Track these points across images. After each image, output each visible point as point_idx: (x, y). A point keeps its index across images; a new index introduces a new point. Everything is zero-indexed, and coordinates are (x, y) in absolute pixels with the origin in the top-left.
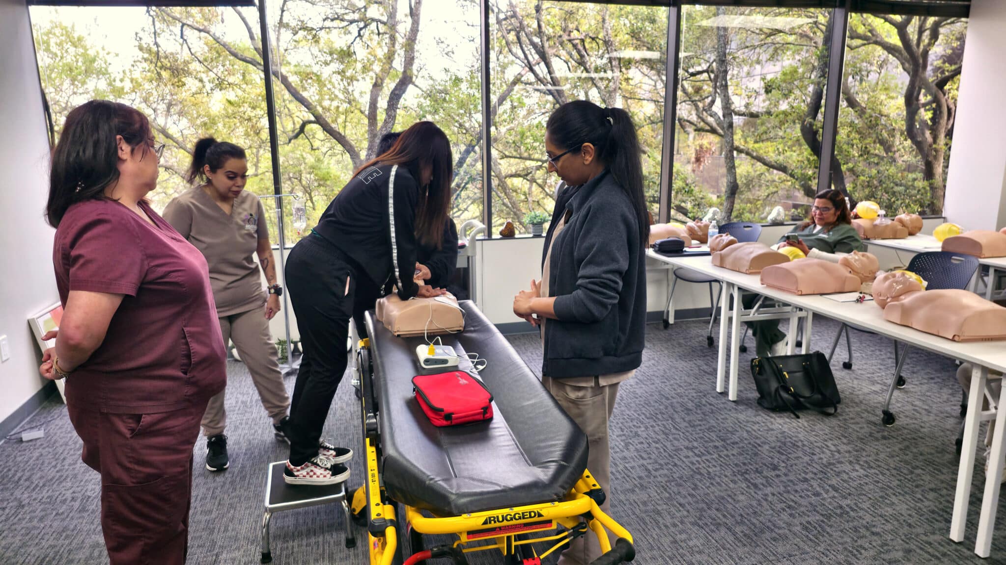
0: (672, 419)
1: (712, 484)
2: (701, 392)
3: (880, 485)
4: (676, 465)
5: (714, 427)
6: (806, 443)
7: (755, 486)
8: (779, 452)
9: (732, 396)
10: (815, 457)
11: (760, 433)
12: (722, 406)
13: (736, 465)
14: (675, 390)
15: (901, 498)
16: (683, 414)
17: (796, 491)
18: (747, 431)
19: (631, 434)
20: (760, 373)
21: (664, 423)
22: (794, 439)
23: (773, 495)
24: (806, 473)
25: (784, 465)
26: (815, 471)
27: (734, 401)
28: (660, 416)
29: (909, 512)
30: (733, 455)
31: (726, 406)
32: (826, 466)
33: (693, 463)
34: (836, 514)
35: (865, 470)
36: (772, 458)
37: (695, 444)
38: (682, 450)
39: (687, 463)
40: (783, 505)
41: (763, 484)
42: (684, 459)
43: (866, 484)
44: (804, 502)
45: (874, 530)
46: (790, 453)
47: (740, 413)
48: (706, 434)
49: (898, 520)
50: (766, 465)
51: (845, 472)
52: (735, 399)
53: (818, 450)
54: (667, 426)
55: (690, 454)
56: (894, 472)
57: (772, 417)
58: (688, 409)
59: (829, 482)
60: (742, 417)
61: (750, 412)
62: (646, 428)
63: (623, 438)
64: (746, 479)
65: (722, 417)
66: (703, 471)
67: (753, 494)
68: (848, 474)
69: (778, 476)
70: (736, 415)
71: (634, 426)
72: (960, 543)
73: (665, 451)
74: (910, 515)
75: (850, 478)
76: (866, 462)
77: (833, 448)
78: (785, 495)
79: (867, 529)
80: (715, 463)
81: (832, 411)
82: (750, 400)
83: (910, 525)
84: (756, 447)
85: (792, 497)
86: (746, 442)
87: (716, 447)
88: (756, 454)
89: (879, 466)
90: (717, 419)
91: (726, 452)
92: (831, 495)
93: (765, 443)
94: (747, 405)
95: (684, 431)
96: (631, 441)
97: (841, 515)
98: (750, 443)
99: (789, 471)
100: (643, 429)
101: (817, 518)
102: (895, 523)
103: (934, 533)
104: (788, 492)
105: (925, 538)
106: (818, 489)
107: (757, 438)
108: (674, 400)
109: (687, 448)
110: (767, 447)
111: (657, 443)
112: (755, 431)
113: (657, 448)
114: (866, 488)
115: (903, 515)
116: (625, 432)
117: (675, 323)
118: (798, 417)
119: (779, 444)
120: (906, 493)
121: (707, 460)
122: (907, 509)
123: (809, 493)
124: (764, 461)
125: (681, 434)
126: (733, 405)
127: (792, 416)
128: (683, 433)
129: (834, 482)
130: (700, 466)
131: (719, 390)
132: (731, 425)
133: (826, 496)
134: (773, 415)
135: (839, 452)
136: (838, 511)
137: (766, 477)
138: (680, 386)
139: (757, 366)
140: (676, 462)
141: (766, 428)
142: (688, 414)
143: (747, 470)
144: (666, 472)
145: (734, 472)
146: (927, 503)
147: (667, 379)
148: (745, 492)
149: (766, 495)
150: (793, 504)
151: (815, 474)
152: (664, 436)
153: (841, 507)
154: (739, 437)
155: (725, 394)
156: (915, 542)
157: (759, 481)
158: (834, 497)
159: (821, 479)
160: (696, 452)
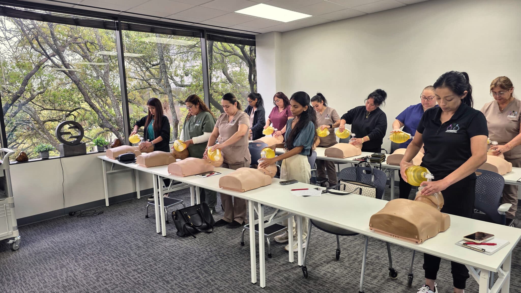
0: (129, 255)
1: (144, 288)
2: (148, 235)
3: (227, 264)
4: (126, 282)
5: (152, 254)
6: (197, 251)
7: (168, 282)
8: (183, 259)
9: (164, 234)
10: (200, 257)
11: (175, 251)
13: (160, 273)
14: (134, 237)
15: (235, 268)
16: (136, 251)
17: (188, 279)
18: (169, 252)
19: (102, 271)
20: (176, 219)
21: (124, 258)
22: (192, 250)
23: (176, 284)
24: (194, 267)
25: (184, 266)
26: (199, 265)
27: (165, 236)
28: (122, 256)
29: (237, 274)
30: (159, 267)
31: (160, 240)
32: (204, 261)
33: (135, 279)
34: (205, 286)
35: (221, 258)
36: (179, 264)
37: (139, 267)
38: (131, 272)
39: (133, 279)
40: (179, 289)
41: (172, 280)
42: (131, 278)
43: (221, 265)
44: (190, 284)
45: (221, 289)
46: (188, 259)
48: (146, 259)
49: (232, 280)
50: (175, 269)
51: (212, 261)
52: (165, 235)
53: (202, 253)
54: (125, 260)
55: (136, 273)
56: (234, 255)
57: (182, 241)
58: (139, 247)
59: (204, 269)
60: (167, 244)
61: (172, 240)
62: (112, 264)
63: (97, 274)
64: (164, 280)
65: (157, 247)
66: (141, 282)
67: (165, 287)
68: (213, 262)
69: (180, 273)
70: (165, 244)
71: (105, 265)
72: (255, 283)
73: (121, 275)
74: (237, 276)
75: (214, 264)
76: (223, 253)
77: (209, 250)
78: (182, 283)
79: (217, 289)
80: (148, 275)
81: (211, 230)
82: (173, 233)
83: (236, 281)
84: (172, 260)
85: (185, 283)
86: (167, 258)
87: (151, 265)
88: (171, 264)
89: (228, 254)
90: (154, 249)
91: (155, 267)
92: (204, 276)
93: (176, 256)
94: (171, 237)
95: (134, 260)
96: (101, 275)
97: (207, 286)
98: (169, 258)
99: (186, 268)
100: (110, 265)
101: (195, 291)
102: (231, 282)
103: (245, 282)
104: (184, 281)
105: (242, 286)
106: (198, 275)
107: (173, 254)
108: (132, 243)
109: (134, 270)
110: (177, 258)
111: (117, 272)
112: (172, 250)
113: (116, 275)
114: (220, 267)
115: (234, 277)
116: (99, 271)
118: (195, 238)
119: (184, 255)
120: (237, 264)
121: (144, 275)
122: (237, 273)
123: (194, 278)
124: (174, 267)
125: (132, 262)
126: (164, 238)
127: (193, 237)
128: (134, 262)
129: (206, 269)
130: (140, 279)
132: (161, 250)
133: (201, 277)
134: (184, 239)
135: (211, 251)
136: (206, 284)
137: (174, 276)
138: (138, 234)
139: (175, 215)
140: (127, 280)
141: (179, 247)
142: (138, 250)
143: (165, 274)
144: (119, 288)
145: (158, 277)
146: (245, 267)
147: (130, 232)
148: (161, 288)
149: (172, 286)
150: (185, 287)
151: (199, 266)
152: (122, 267)
153: (208, 281)
154: (164, 257)
156: (238, 290)
157: (170, 278)
158: (206, 277)
159: (201, 269)
160: (139, 271)
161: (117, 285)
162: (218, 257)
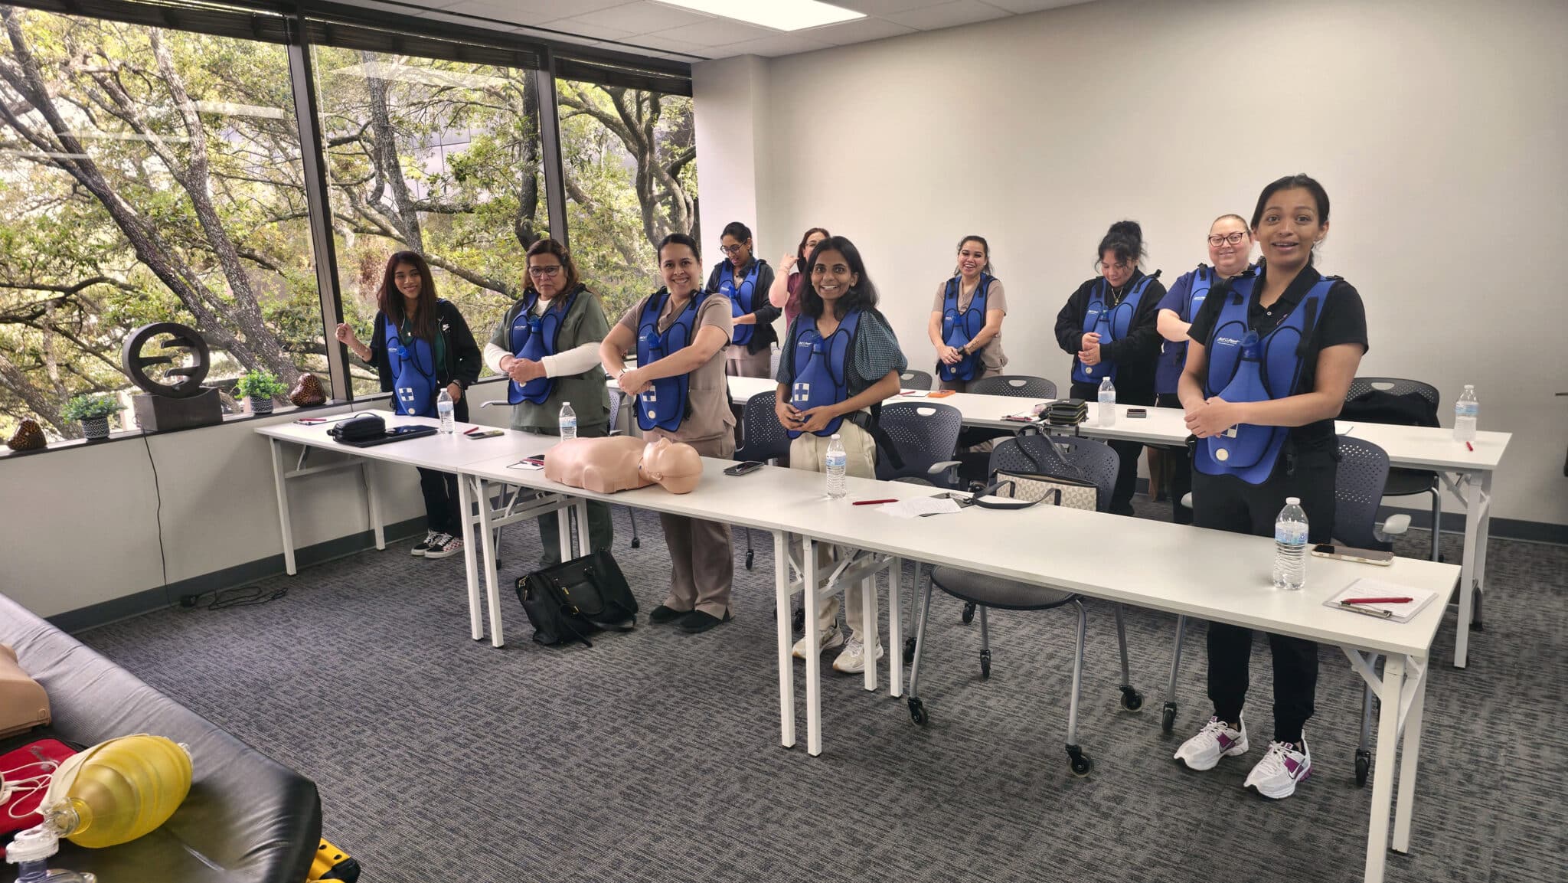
0: (414, 702)
1: (493, 781)
2: (450, 647)
3: (700, 706)
4: (433, 772)
5: (479, 694)
6: (607, 678)
7: (553, 762)
8: (575, 702)
9: (496, 640)
10: (621, 695)
11: (545, 683)
12: (485, 659)
13: (522, 741)
14: (408, 654)
15: (726, 714)
16: (429, 690)
17: (607, 750)
18: (526, 686)
19: (350, 748)
20: (530, 598)
21: (402, 711)
22: (591, 677)
23: (579, 766)
24: (614, 720)
25: (585, 718)
26: (624, 713)
27: (500, 648)
28: (393, 704)
29: (737, 729)
30: (515, 727)
31: (490, 657)
32: (636, 702)
33: (459, 761)
34: (658, 762)
35: (680, 692)
36: (568, 714)
37: (457, 730)
38: (438, 745)
39: (450, 763)
40: (593, 776)
41: (562, 756)
42: (445, 759)
43: (686, 709)
44: (618, 761)
45: (704, 766)
46: (589, 700)
47: (513, 661)
48: (469, 709)
49: (728, 744)
50: (561, 727)
51: (659, 702)
52: (502, 644)
53: (622, 684)
54: (408, 716)
55: (453, 746)
56: (712, 683)
57: (555, 656)
58: (435, 680)
59: (645, 723)
60: (516, 667)
61: (526, 657)
62: (375, 729)
63: (339, 757)
64: (540, 757)
65: (488, 675)
66: (477, 767)
67: (552, 774)
68: (663, 704)
69: (580, 737)
70: (508, 667)
71: (353, 732)
72: (793, 747)
73: (412, 755)
74: (738, 733)
75: (666, 709)
76: (681, 681)
77: (640, 675)
78: (594, 760)
79: (697, 768)
80: (491, 749)
81: (630, 624)
82: (522, 639)
83: (741, 746)
84: (544, 706)
85: (602, 760)
86: (529, 702)
87: (488, 724)
88: (546, 716)
89: (696, 681)
90: (482, 681)
91: (503, 727)
92: (649, 739)
93: (554, 696)
94: (519, 647)
95: (435, 715)
96: (352, 759)
97: (665, 764)
98: (534, 703)
99: (593, 724)
100: (370, 732)
101: (639, 777)
102: (726, 748)
103: (766, 746)
104: (598, 755)
105: (759, 756)
106: (633, 737)
107: (542, 692)
108: (411, 672)
109: (446, 740)
110: (558, 700)
111: (396, 747)
112: (538, 683)
113: (398, 756)
114: (687, 716)
115: (731, 735)
116: (340, 748)
117: (387, 548)
118: (590, 645)
119: (573, 691)
120: (729, 705)
121: (479, 748)
122: (735, 726)
123: (623, 747)
124: (557, 723)
125: (433, 721)
126: (500, 653)
127: (585, 646)
128: (435, 719)
129: (649, 721)
130: (471, 761)
131: (475, 636)
132: (504, 684)
133: (643, 743)
134: (559, 652)
135: (648, 678)
136: (661, 758)
137: (565, 745)
138: (417, 646)
139: (525, 588)
140: (433, 766)
141: (552, 674)
142: (436, 687)
143: (538, 743)
144: (419, 788)
145: (520, 752)
146: (753, 710)
147: (392, 641)
148: (541, 776)
149: (569, 770)
150: (605, 769)
151: (626, 717)
152: (406, 734)
153: (663, 751)
154: (517, 699)
155: (486, 639)
156: (750, 765)
157: (557, 752)
158: (654, 741)
159: (633, 722)
160: (461, 740)
161: (410, 780)
162: (672, 691)
